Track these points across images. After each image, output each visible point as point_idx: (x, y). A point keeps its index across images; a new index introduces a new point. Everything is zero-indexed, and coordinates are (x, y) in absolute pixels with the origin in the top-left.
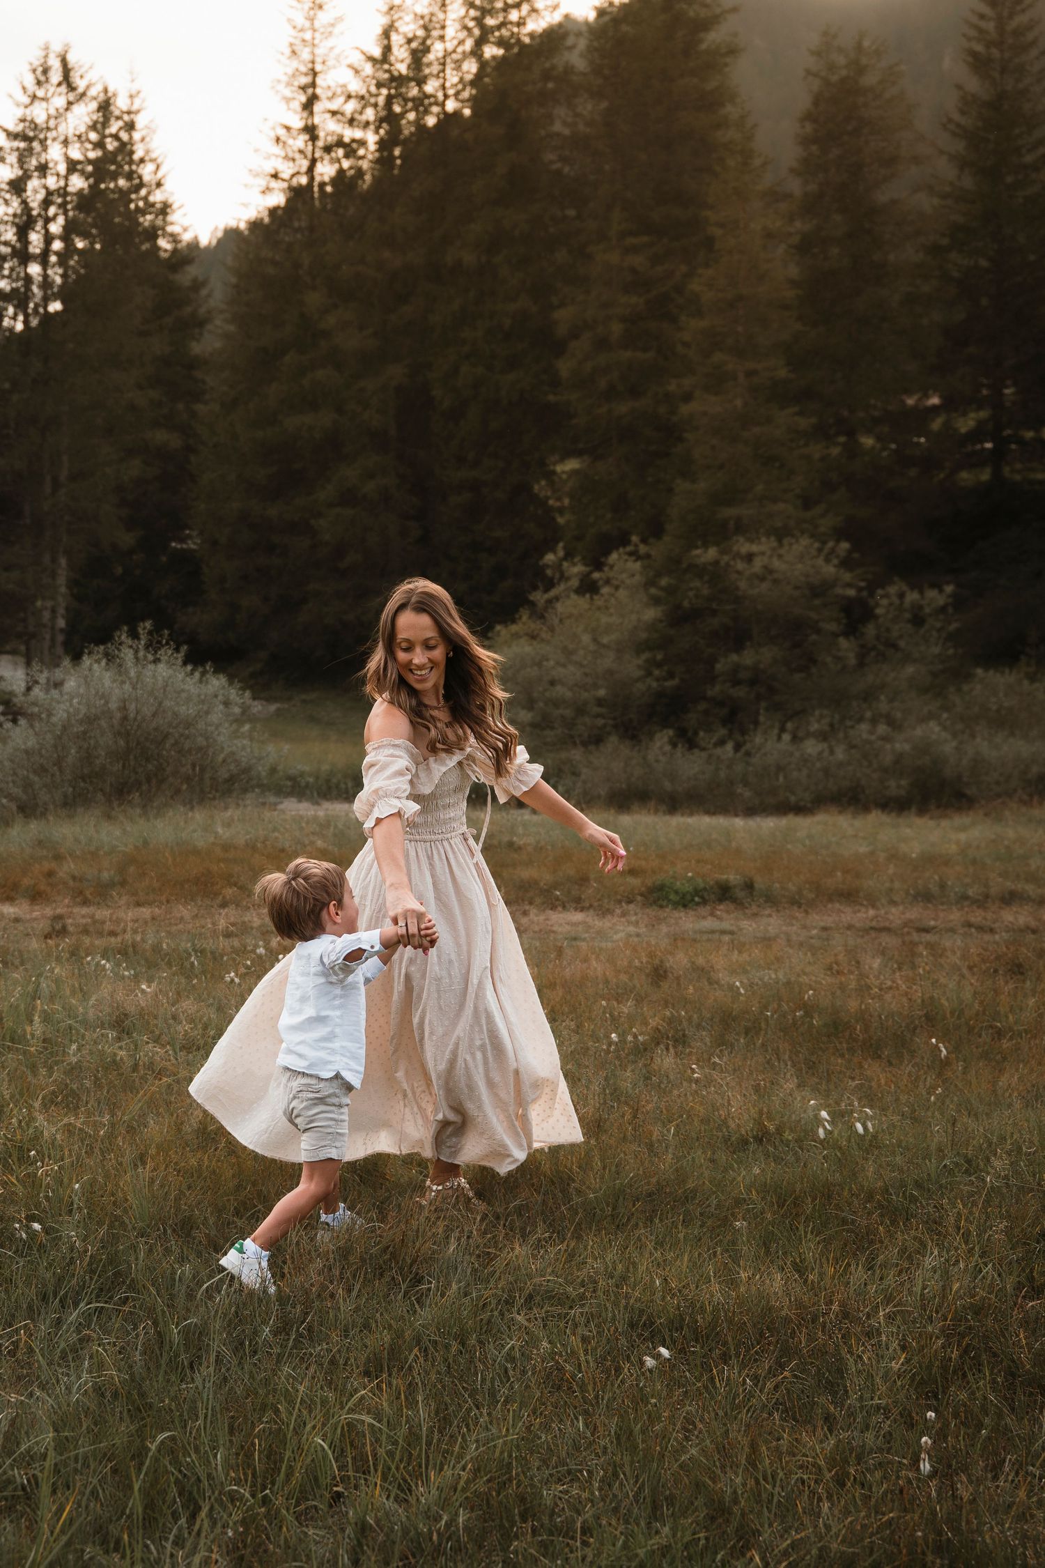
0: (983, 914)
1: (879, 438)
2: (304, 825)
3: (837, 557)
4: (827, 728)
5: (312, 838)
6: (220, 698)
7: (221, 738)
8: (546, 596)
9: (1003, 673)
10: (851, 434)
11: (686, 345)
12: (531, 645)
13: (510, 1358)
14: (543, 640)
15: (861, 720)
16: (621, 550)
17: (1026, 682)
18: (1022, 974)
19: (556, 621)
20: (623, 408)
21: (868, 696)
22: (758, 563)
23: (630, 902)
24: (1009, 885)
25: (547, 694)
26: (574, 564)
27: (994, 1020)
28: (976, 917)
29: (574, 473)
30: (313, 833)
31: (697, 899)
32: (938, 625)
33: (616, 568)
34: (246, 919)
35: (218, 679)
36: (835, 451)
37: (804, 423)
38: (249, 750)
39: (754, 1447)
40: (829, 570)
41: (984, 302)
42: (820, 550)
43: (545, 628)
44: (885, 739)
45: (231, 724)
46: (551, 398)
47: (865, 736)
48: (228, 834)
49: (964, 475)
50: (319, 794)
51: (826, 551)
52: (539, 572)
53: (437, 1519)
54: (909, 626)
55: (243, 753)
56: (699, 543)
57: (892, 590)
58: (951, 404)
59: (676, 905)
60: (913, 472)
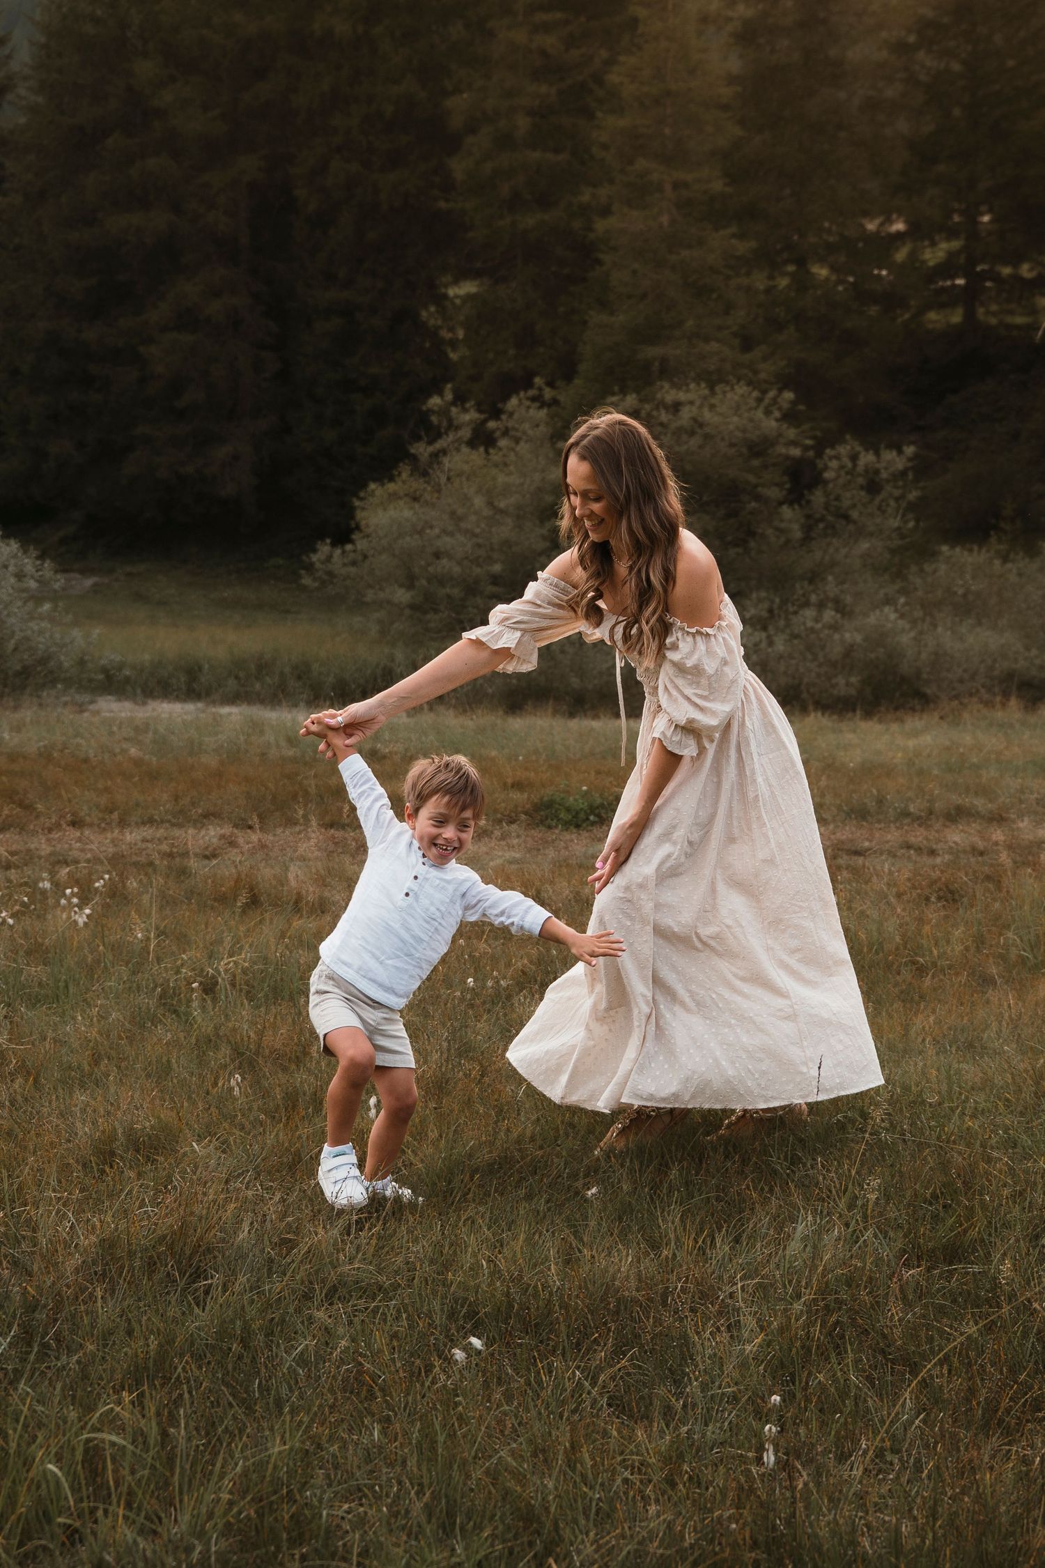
0: (925, 833)
1: (833, 268)
2: (115, 729)
3: (780, 409)
4: (765, 614)
5: (125, 746)
6: (11, 568)
7: (12, 620)
8: (431, 449)
9: (971, 550)
10: (801, 262)
11: (605, 147)
12: (411, 508)
13: (302, 1360)
14: (427, 503)
15: (807, 604)
16: (522, 394)
17: (997, 562)
18: (954, 901)
19: (443, 479)
20: (529, 221)
21: (814, 577)
22: (686, 414)
23: (512, 822)
24: (956, 799)
25: (431, 569)
26: (465, 410)
27: (916, 955)
28: (916, 836)
29: (469, 297)
30: (125, 739)
31: (592, 818)
32: (897, 493)
33: (516, 416)
34: (33, 846)
35: (8, 545)
36: (783, 282)
37: (743, 247)
38: (47, 635)
39: (574, 1447)
40: (771, 425)
41: (957, 112)
42: (759, 400)
43: (429, 489)
44: (835, 627)
45: (25, 603)
46: (442, 204)
47: (810, 624)
48: (16, 740)
49: (932, 315)
50: (143, 691)
51: (767, 401)
52: (424, 419)
53: (189, 1550)
54: (863, 493)
55: (41, 639)
56: (616, 388)
57: (843, 450)
58: (920, 231)
59: (567, 825)
60: (874, 310)
